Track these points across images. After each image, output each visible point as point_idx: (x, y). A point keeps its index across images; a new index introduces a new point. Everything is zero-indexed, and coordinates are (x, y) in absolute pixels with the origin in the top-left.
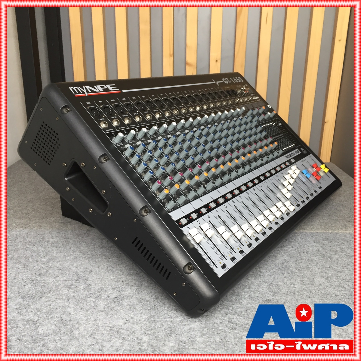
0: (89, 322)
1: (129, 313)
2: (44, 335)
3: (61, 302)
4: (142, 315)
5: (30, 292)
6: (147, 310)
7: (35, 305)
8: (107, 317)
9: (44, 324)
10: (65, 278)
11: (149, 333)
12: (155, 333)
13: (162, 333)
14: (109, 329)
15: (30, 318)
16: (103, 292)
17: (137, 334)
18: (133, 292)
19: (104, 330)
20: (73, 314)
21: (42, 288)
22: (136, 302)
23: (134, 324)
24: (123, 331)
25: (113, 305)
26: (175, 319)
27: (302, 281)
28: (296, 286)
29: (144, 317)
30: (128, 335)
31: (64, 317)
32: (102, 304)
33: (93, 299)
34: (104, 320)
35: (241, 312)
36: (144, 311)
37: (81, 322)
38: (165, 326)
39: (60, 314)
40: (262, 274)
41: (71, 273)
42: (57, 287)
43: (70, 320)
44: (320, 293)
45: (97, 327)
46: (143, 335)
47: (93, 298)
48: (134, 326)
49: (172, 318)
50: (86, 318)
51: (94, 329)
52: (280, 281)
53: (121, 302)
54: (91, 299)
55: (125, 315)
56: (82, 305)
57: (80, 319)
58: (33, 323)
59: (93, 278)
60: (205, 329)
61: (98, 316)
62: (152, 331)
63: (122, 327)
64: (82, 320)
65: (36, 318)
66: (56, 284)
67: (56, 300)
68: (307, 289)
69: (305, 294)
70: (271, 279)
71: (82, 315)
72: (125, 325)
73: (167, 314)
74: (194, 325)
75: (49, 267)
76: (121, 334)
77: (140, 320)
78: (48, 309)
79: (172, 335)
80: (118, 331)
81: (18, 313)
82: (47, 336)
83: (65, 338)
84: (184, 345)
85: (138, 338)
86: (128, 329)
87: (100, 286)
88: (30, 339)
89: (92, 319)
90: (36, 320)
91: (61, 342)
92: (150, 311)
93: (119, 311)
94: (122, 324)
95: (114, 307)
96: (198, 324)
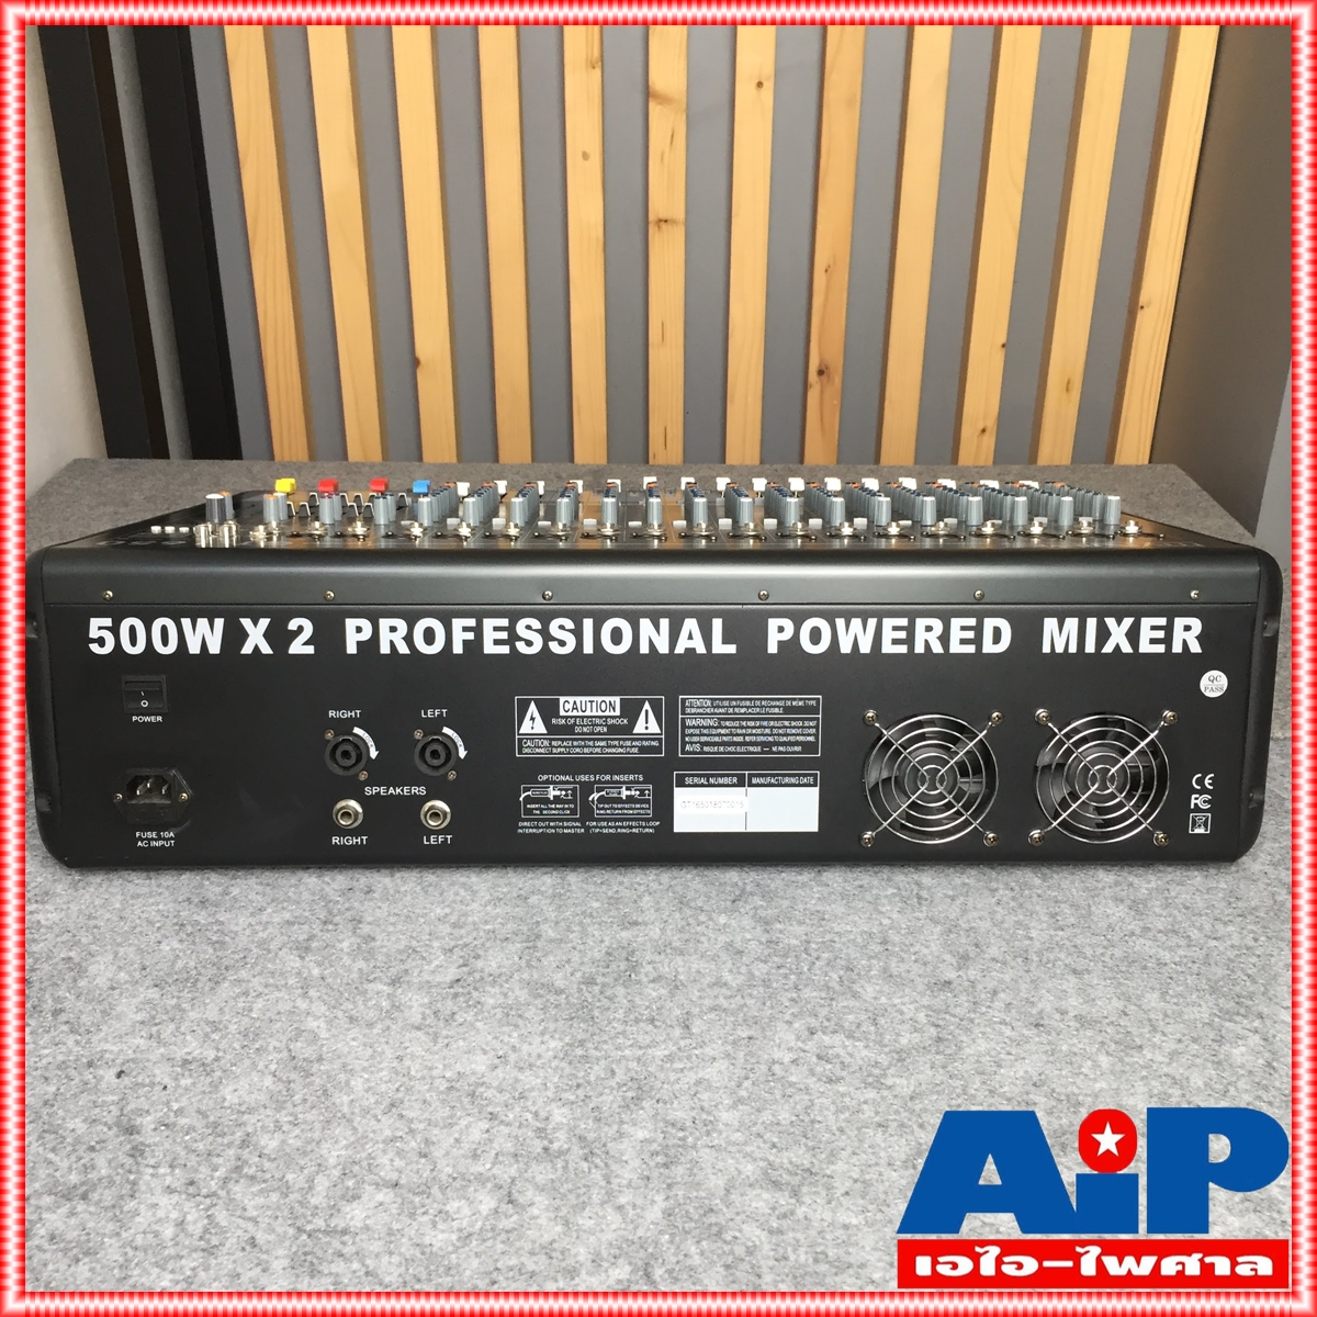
0: (380, 1063)
1: (504, 1033)
2: (243, 1109)
3: (282, 998)
4: (547, 1037)
5: (180, 964)
6: (560, 1024)
7: (202, 1008)
8: (436, 1048)
9: (239, 1071)
10: (287, 916)
11: (572, 1098)
12: (590, 1097)
13: (611, 1098)
14: (443, 1085)
15: (189, 1053)
16: (414, 964)
17: (533, 1103)
18: (510, 962)
19: (428, 1091)
20: (327, 1039)
21: (215, 950)
22: (523, 995)
23: (521, 1069)
24: (489, 1094)
25: (449, 1006)
26: (650, 1051)
27: (1053, 915)
28: (1034, 934)
29: (553, 1044)
30: (507, 1106)
31: (297, 1046)
32: (415, 1003)
33: (385, 988)
34: (428, 1056)
35: (859, 1026)
36: (552, 1026)
37: (357, 1064)
38: (620, 1076)
39: (284, 1039)
40: (925, 894)
42: (262, 944)
43: (320, 1059)
44: (1107, 958)
45: (405, 1079)
46: (554, 1105)
47: (385, 984)
48: (522, 1076)
49: (640, 1048)
50: (370, 1051)
51: (396, 1086)
52: (981, 918)
53: (475, 994)
54: (379, 986)
55: (490, 1038)
56: (351, 1007)
57: (349, 1053)
58: (201, 1069)
59: (378, 914)
60: (747, 1084)
61: (407, 1044)
62: (580, 1092)
63: (485, 1079)
64: (357, 1058)
65: (211, 1054)
66: (261, 934)
67: (266, 991)
68: (1068, 943)
69: (1060, 959)
71: (354, 1039)
72: (495, 1074)
73: (623, 1033)
74: (709, 1069)
76: (484, 1102)
77: (539, 1056)
78: (245, 1021)
79: (644, 1104)
80: (474, 1092)
81: (151, 1037)
82: (250, 1111)
83: (309, 1117)
84: (681, 1134)
85: (536, 1114)
86: (504, 1086)
87: (403, 944)
88: (199, 1124)
89: (389, 1054)
90: (210, 1059)
91: (297, 1131)
92: (571, 1026)
93: (472, 1024)
94: (483, 1069)
95: (454, 1013)
96: (723, 1068)
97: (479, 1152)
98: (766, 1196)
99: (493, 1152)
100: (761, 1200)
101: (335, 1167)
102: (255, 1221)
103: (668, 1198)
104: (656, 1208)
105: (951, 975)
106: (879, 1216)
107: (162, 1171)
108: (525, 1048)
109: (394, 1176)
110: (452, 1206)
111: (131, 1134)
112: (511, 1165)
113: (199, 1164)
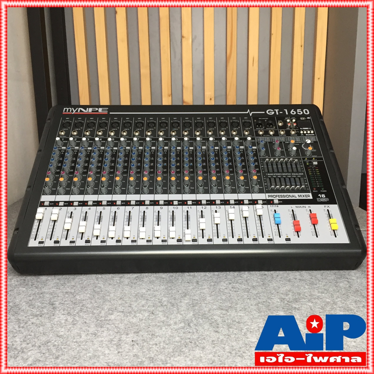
0: (117, 291)
1: (150, 286)
2: (82, 300)
4: (161, 286)
6: (164, 284)
7: (70, 283)
8: (132, 288)
9: (80, 294)
11: (168, 296)
12: (173, 296)
13: (178, 296)
14: (134, 295)
15: (67, 291)
19: (130, 296)
20: (103, 288)
22: (154, 279)
23: (154, 292)
24: (146, 296)
25: (135, 281)
26: (188, 288)
29: (162, 287)
30: (151, 298)
31: (96, 289)
32: (126, 281)
34: (130, 290)
35: (242, 282)
36: (162, 284)
37: (111, 292)
38: (180, 292)
39: (92, 288)
43: (102, 291)
45: (124, 294)
46: (163, 297)
48: (155, 293)
50: (115, 289)
51: (122, 295)
53: (142, 279)
54: (117, 278)
55: (146, 286)
56: (109, 282)
57: (109, 290)
58: (71, 293)
60: (213, 292)
61: (124, 288)
62: (170, 295)
65: (73, 291)
71: (110, 287)
72: (148, 292)
73: (181, 285)
74: (204, 290)
77: (159, 289)
78: (82, 285)
79: (187, 296)
80: (142, 296)
81: (57, 288)
82: (83, 300)
83: (99, 301)
84: (197, 301)
85: (159, 299)
86: (150, 294)
88: (71, 303)
89: (120, 290)
91: (96, 303)
92: (167, 284)
93: (141, 284)
94: (145, 292)
95: (136, 282)
96: (207, 290)
97: (144, 306)
98: (219, 311)
99: (148, 306)
100: (218, 312)
101: (107, 309)
102: (86, 319)
103: (194, 312)
104: (191, 314)
106: (249, 314)
107: (61, 311)
108: (155, 288)
109: (122, 311)
110: (138, 315)
111: (53, 305)
112: (152, 308)
113: (71, 310)
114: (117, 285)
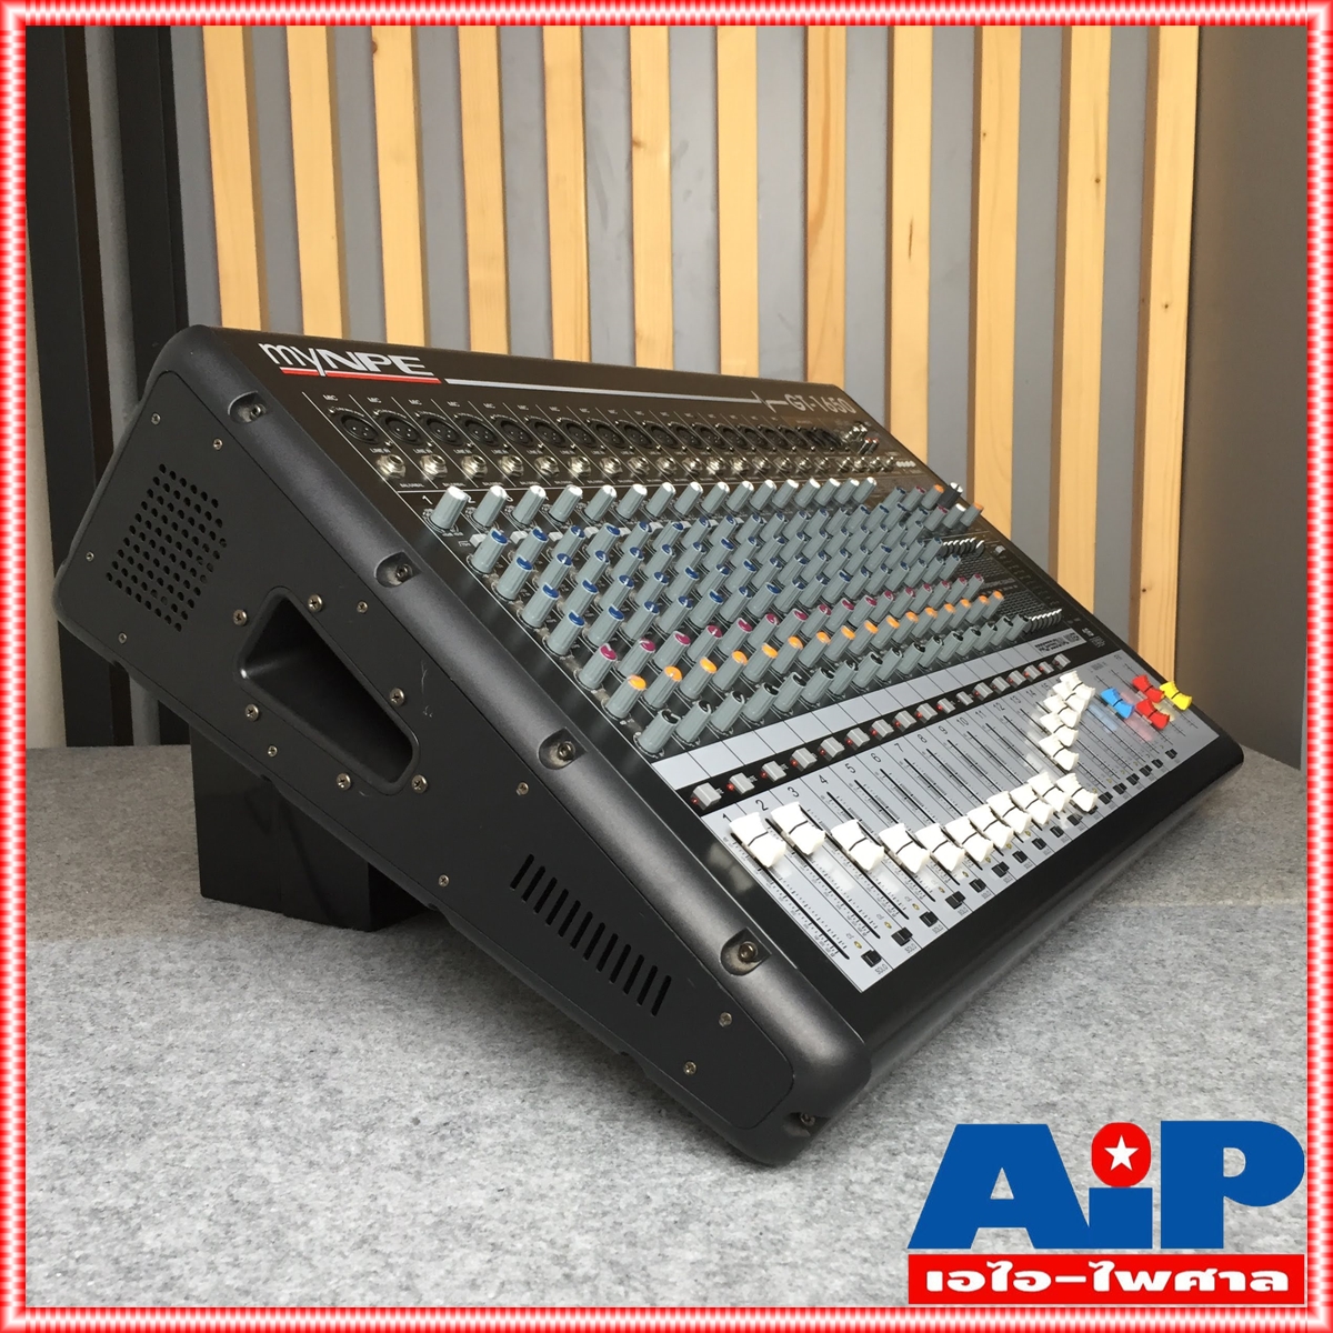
0: (347, 1203)
1: (507, 1169)
2: (166, 1253)
3: (224, 1148)
4: (560, 1170)
5: (96, 1123)
6: (577, 1158)
7: (121, 1161)
8: (419, 1186)
9: (164, 1217)
10: (234, 1076)
11: (597, 1225)
12: (621, 1224)
13: (648, 1223)
14: (430, 1220)
15: (101, 1203)
16: (391, 1111)
17: (548, 1232)
18: (510, 1105)
19: (412, 1225)
20: (280, 1183)
21: (141, 1109)
22: (528, 1134)
23: (529, 1201)
24: (489, 1225)
25: (436, 1145)
26: (693, 1178)
27: (1162, 1044)
28: (1143, 1060)
29: (568, 1176)
30: (513, 1236)
31: (242, 1192)
32: (393, 1147)
33: (355, 1134)
34: (409, 1194)
36: (566, 1160)
37: (315, 1204)
38: (658, 1200)
39: (225, 1185)
40: (1004, 1031)
41: (254, 1060)
42: (204, 1104)
43: (270, 1202)
44: (1238, 1077)
45: (380, 1216)
46: (574, 1233)
47: (355, 1130)
48: (530, 1207)
49: (680, 1175)
50: (333, 1193)
51: (368, 1223)
52: (1077, 1049)
53: (468, 1135)
54: (347, 1133)
55: (488, 1174)
56: (311, 1152)
57: (307, 1195)
58: (115, 1216)
59: (346, 1070)
60: (819, 1203)
61: (381, 1185)
62: (608, 1220)
63: (483, 1212)
64: (318, 1199)
65: (128, 1203)
66: (200, 1094)
67: (204, 1143)
68: (1186, 1067)
69: (1182, 1081)
70: (1043, 1043)
71: (313, 1182)
72: (497, 1206)
73: (658, 1163)
74: (771, 1192)
75: (166, 1045)
76: (484, 1234)
77: (552, 1188)
78: (175, 1171)
79: (691, 1227)
80: (470, 1225)
82: (176, 1254)
83: (254, 1257)
84: (743, 1254)
85: (552, 1243)
86: (508, 1217)
87: (378, 1093)
88: (108, 1269)
89: (359, 1192)
90: (126, 1208)
91: (237, 1272)
92: (591, 1159)
93: (465, 1162)
94: (481, 1203)
95: (442, 1153)
96: (788, 1190)
105: (1055, 1098)
108: (534, 1181)
114: (346, 1171)
